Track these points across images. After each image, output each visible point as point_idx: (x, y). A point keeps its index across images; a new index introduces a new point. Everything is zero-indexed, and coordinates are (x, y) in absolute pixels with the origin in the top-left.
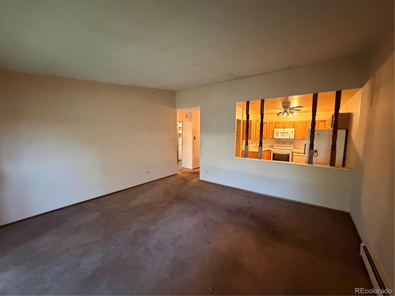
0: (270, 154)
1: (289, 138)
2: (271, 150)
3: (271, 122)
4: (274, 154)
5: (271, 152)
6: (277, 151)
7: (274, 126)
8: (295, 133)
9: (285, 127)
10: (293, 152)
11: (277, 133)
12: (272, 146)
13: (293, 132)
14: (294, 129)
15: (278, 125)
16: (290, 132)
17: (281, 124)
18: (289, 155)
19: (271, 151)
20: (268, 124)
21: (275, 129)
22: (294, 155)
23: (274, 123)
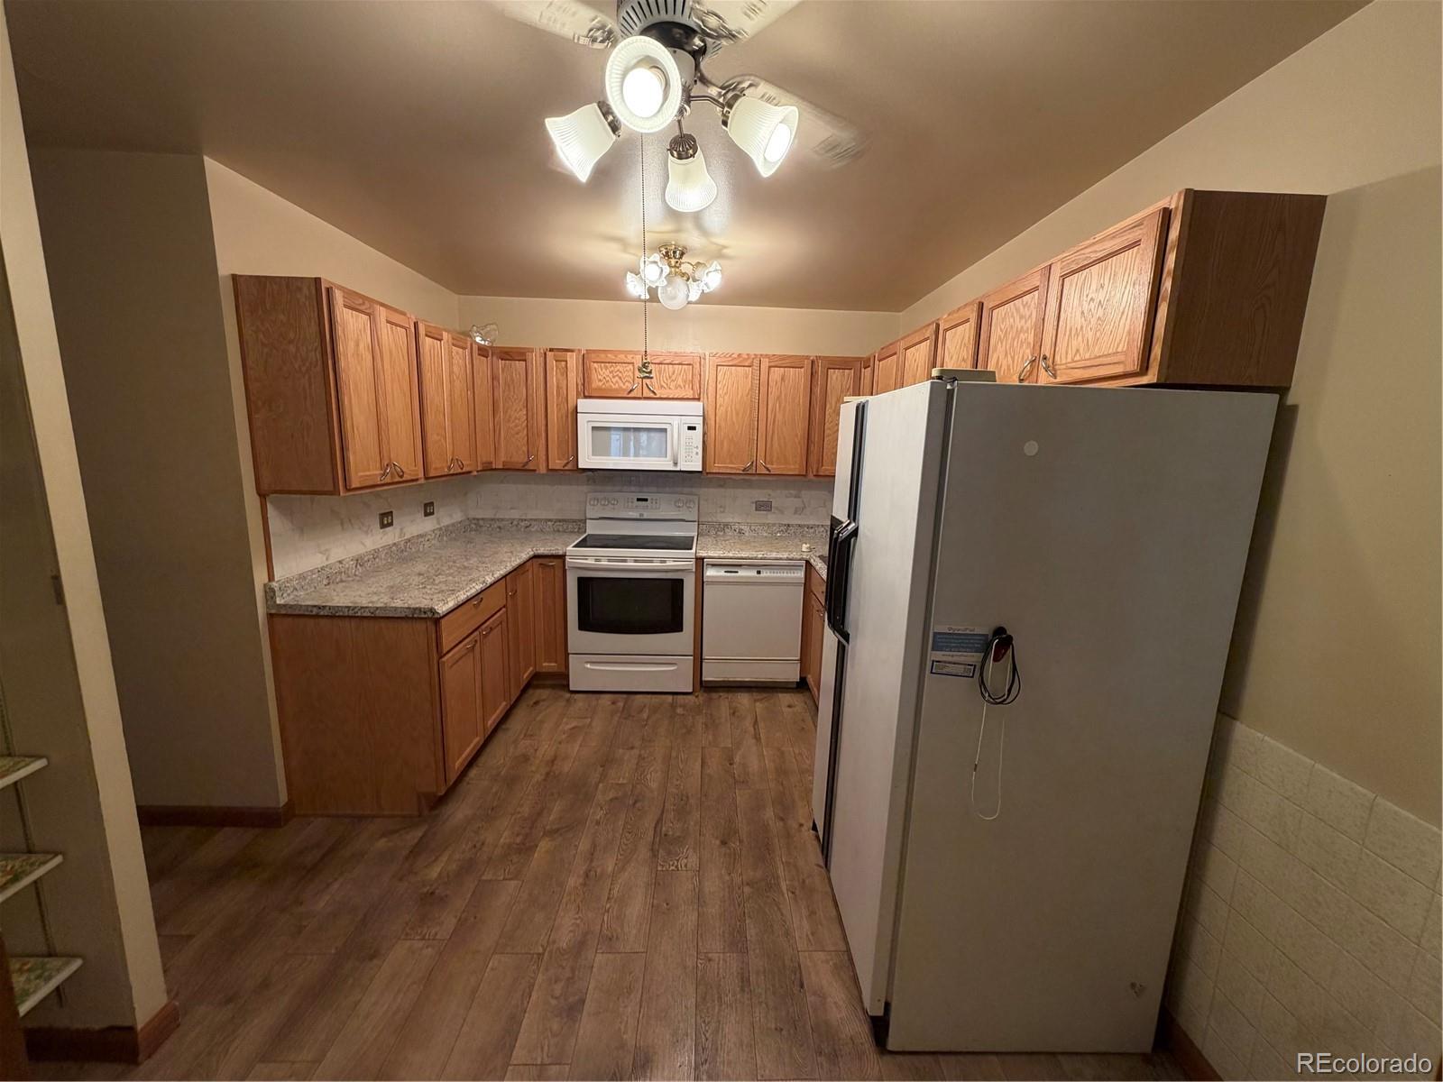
0: (558, 585)
1: (676, 464)
2: (562, 557)
3: (551, 350)
4: (584, 583)
5: (564, 571)
6: (604, 563)
7: (573, 377)
8: (704, 434)
9: (647, 393)
10: (700, 561)
11: (594, 428)
12: (576, 516)
13: (694, 428)
14: (696, 407)
15: (601, 376)
16: (676, 427)
17: (619, 367)
18: (678, 584)
19: (568, 559)
20: (535, 360)
21: (583, 404)
22: (713, 583)
23: (572, 360)
